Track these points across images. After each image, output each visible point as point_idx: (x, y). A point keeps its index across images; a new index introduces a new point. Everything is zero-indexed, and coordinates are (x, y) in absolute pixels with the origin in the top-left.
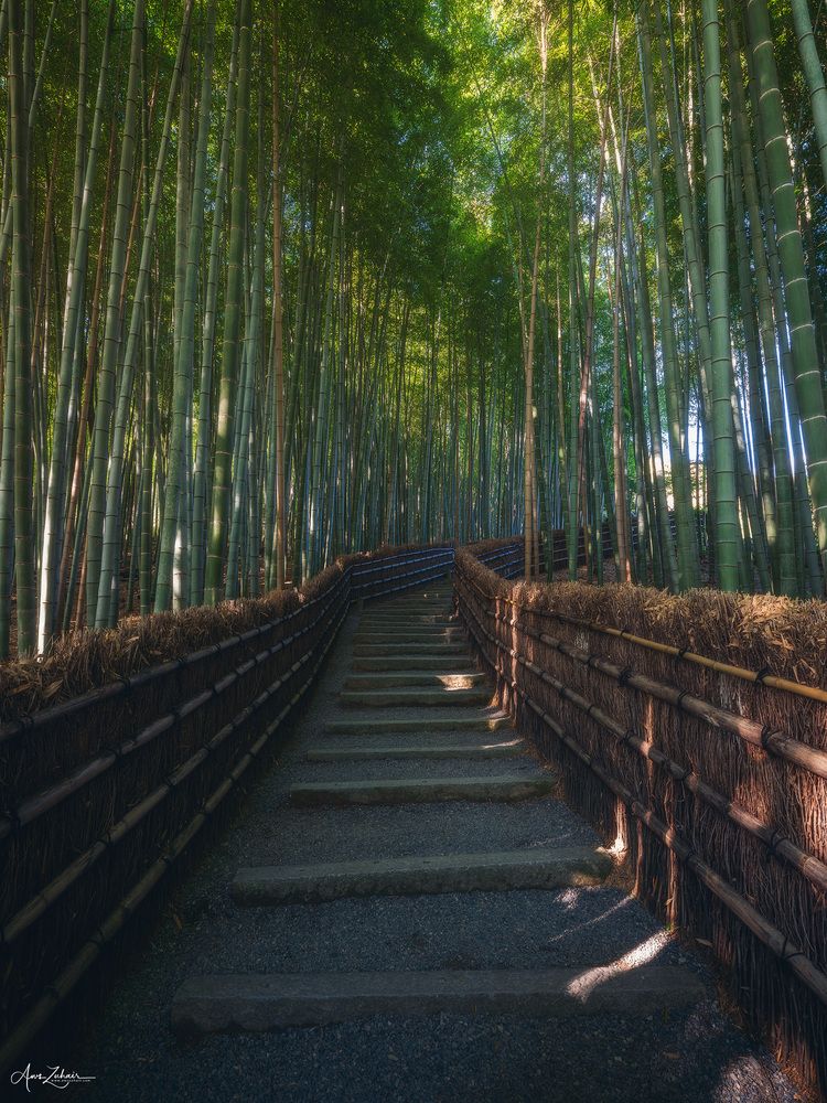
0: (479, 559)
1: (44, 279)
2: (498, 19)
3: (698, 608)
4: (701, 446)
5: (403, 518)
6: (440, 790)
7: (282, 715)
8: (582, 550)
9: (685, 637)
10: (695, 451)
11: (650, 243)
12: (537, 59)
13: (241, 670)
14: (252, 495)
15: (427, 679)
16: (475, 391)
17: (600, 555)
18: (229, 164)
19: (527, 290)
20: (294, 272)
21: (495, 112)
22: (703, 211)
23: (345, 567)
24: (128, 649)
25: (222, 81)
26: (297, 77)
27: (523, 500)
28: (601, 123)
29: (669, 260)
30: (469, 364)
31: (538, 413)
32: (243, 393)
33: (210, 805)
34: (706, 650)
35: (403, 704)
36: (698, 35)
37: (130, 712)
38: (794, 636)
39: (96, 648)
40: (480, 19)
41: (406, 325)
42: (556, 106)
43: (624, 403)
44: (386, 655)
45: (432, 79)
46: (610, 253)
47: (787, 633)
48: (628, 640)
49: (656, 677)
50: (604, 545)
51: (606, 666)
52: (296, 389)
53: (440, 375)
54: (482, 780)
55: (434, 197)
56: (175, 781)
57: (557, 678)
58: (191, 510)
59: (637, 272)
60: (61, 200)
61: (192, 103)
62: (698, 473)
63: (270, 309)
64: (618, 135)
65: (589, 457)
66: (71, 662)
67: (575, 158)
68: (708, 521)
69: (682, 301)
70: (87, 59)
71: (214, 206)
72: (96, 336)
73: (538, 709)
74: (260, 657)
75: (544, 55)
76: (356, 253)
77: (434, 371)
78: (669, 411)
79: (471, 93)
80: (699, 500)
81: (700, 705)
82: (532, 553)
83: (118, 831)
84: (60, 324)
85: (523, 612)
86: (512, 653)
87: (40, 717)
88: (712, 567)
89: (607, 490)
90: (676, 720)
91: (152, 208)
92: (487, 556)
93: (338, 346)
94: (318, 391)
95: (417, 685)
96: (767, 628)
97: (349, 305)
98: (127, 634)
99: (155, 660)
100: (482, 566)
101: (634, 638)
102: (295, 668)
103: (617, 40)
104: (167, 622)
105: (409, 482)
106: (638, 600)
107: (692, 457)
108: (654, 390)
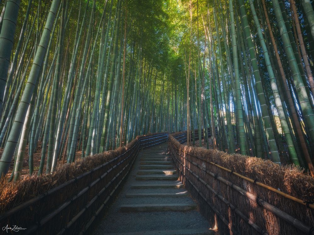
0: (175, 137)
1: (65, 63)
2: (180, 7)
3: (236, 159)
4: (233, 108)
5: (155, 125)
6: (164, 207)
7: (119, 183)
8: (203, 135)
9: (233, 167)
10: (232, 109)
11: (218, 58)
12: (190, 16)
13: (108, 171)
14: (114, 119)
15: (160, 172)
16: (174, 92)
17: (207, 137)
18: (113, 38)
19: (187, 68)
20: (128, 63)
21: (179, 27)
22: (231, 51)
23: (138, 139)
24: (77, 169)
25: (113, 19)
26: (131, 19)
27: (187, 121)
28: (205, 30)
29: (223, 62)
30: (172, 86)
31: (190, 99)
32: (114, 93)
33: (97, 213)
34: (239, 172)
35: (153, 180)
36: (228, 12)
37: (76, 187)
38: (264, 171)
39: (68, 169)
40: (176, 7)
41: (156, 76)
42: (194, 26)
43: (213, 97)
44: (149, 164)
45: (164, 20)
46: (208, 60)
47: (262, 170)
48: (216, 166)
49: (225, 178)
50: (209, 134)
51: (211, 173)
52: (127, 92)
53: (165, 88)
54: (176, 205)
55: (164, 46)
56: (87, 207)
57: (197, 175)
58: (98, 123)
59: (215, 65)
60: (71, 45)
61: (105, 24)
62: (233, 115)
63: (122, 72)
64: (209, 33)
65: (204, 110)
66: (61, 174)
67: (199, 38)
68: (236, 128)
69: (227, 72)
70: (81, 14)
71: (109, 47)
72: (77, 77)
73: (191, 183)
74: (114, 167)
75: (191, 15)
76: (144, 59)
77: (163, 87)
78: (224, 99)
79: (173, 23)
80: (233, 122)
81: (238, 188)
82: (189, 136)
83: (70, 224)
84: (68, 74)
85: (187, 155)
86: (184, 166)
87: (50, 192)
88: (238, 141)
89: (209, 119)
90: (231, 191)
91: (93, 48)
92: (177, 137)
93: (139, 81)
94: (133, 92)
95: (157, 174)
96: (256, 167)
97: (142, 71)
98: (78, 163)
99: (85, 171)
100: (176, 140)
101: (218, 166)
102: (124, 169)
103: (209, 12)
104: (89, 159)
105: (156, 115)
106: (219, 155)
107: (231, 111)
108: (221, 93)
